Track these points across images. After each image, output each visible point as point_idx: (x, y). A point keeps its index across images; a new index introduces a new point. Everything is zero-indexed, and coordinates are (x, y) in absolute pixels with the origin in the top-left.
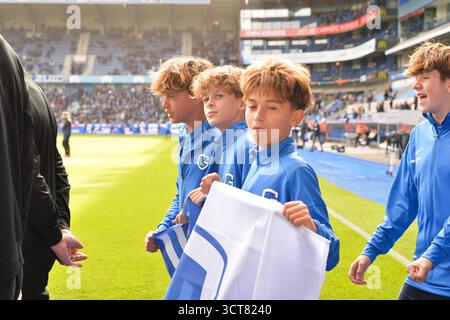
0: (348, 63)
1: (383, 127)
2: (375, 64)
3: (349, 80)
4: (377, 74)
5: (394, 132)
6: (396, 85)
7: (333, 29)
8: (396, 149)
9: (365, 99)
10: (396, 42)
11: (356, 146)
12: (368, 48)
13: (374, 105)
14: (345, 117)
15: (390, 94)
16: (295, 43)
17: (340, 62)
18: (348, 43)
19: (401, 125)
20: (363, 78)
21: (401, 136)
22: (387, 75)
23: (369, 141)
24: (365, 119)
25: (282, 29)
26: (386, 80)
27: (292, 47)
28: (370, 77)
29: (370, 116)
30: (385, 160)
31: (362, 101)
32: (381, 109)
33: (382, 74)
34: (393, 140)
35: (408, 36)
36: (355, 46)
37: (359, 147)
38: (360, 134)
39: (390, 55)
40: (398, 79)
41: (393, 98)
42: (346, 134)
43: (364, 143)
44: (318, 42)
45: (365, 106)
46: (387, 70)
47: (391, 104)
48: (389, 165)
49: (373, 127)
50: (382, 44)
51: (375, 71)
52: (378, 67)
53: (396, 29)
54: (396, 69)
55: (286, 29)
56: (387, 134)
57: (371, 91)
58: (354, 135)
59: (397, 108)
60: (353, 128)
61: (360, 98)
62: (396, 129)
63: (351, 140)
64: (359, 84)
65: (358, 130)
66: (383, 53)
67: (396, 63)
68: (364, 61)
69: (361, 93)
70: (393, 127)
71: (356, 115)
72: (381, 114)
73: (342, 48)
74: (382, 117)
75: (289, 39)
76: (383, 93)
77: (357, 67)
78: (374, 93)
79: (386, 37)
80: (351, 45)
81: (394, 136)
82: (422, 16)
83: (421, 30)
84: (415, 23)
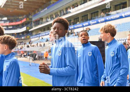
0: (18, 34)
1: (28, 52)
2: (26, 34)
3: (19, 38)
4: (27, 37)
5: (31, 53)
6: (32, 40)
7: (14, 24)
8: (32, 58)
9: (23, 44)
10: (32, 28)
11: (21, 57)
12: (24, 29)
14: (18, 49)
15: (30, 42)
17: (16, 33)
18: (18, 28)
19: (34, 51)
20: (23, 38)
21: (33, 54)
22: (30, 37)
23: (24, 56)
24: (23, 50)
26: (29, 38)
28: (25, 37)
29: (25, 49)
30: (28, 61)
31: (22, 44)
33: (28, 37)
34: (31, 55)
35: (35, 26)
36: (20, 28)
37: (22, 58)
38: (22, 54)
39: (30, 31)
40: (33, 38)
41: (31, 43)
42: (18, 54)
43: (23, 56)
44: (9, 27)
45: (23, 46)
46: (29, 35)
47: (31, 45)
48: (30, 63)
49: (26, 52)
50: (28, 28)
51: (26, 36)
52: (27, 35)
53: (32, 24)
54: (32, 35)
56: (29, 54)
57: (25, 42)
58: (20, 54)
60: (20, 52)
61: (22, 43)
63: (19, 56)
64: (22, 39)
65: (21, 53)
66: (28, 31)
67: (32, 33)
68: (23, 33)
69: (22, 42)
70: (31, 52)
73: (17, 29)
74: (28, 49)
76: (29, 42)
77: (21, 34)
78: (26, 42)
79: (29, 26)
80: (19, 28)
81: (31, 54)
82: (39, 20)
83: (39, 24)
84: (37, 22)
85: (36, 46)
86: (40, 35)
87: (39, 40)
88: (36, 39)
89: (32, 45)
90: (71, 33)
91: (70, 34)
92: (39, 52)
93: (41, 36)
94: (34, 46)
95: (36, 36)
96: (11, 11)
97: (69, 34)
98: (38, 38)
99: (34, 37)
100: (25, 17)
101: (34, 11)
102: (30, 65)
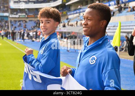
1: (65, 33)
2: (62, 9)
5: (69, 35)
6: (70, 17)
12: (59, 2)
13: (61, 25)
19: (72, 32)
21: (72, 36)
22: (67, 13)
24: (58, 30)
26: (66, 15)
27: (29, 2)
29: (60, 29)
32: (64, 26)
33: (64, 13)
36: (54, 1)
39: (67, 5)
40: (70, 14)
41: (69, 22)
46: (66, 11)
47: (68, 24)
50: (64, 1)
51: (62, 11)
52: (63, 10)
54: (70, 11)
56: (67, 36)
59: (70, 26)
62: (70, 34)
66: (65, 4)
67: (70, 8)
70: (69, 33)
73: (49, 2)
74: (65, 29)
85: (76, 25)
86: (81, 10)
87: (79, 18)
88: (75, 15)
90: (125, 8)
91: (123, 9)
92: (80, 33)
93: (82, 12)
94: (72, 25)
95: (75, 12)
97: (121, 10)
98: (78, 14)
99: (73, 13)
102: (67, 51)
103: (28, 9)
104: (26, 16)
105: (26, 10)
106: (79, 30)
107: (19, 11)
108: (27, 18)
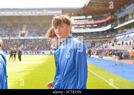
0: (103, 32)
1: (114, 50)
2: (111, 32)
3: (104, 37)
4: (112, 35)
5: (117, 52)
6: (117, 38)
7: (98, 22)
8: (118, 57)
10: (117, 25)
11: (106, 56)
12: (109, 27)
13: (111, 44)
14: (103, 48)
15: (116, 41)
16: (87, 26)
17: (101, 31)
18: (103, 26)
20: (108, 36)
21: (119, 53)
23: (110, 55)
24: (108, 48)
25: (83, 22)
26: (115, 36)
27: (86, 27)
28: (110, 36)
29: (110, 47)
30: (115, 60)
31: (107, 43)
32: (113, 45)
33: (113, 35)
34: (117, 54)
35: (121, 23)
36: (105, 27)
37: (107, 57)
38: (107, 53)
39: (115, 29)
40: (118, 36)
41: (117, 42)
42: (103, 53)
43: (108, 55)
44: (94, 26)
45: (108, 44)
48: (116, 62)
49: (111, 50)
50: (113, 26)
51: (111, 34)
52: (112, 33)
53: (117, 21)
54: (117, 33)
55: (85, 22)
56: (115, 53)
57: (110, 40)
58: (105, 53)
59: (118, 45)
60: (105, 51)
61: (107, 42)
62: (118, 51)
63: (104, 55)
64: (106, 38)
65: (107, 52)
66: (113, 29)
67: (117, 31)
68: (108, 31)
69: (107, 40)
70: (117, 50)
71: (106, 47)
72: (113, 46)
73: (101, 27)
74: (113, 48)
75: (85, 25)
77: (106, 33)
78: (111, 40)
79: (114, 24)
80: (104, 26)
81: (117, 53)
82: (125, 18)
83: (124, 21)
84: (123, 20)
85: (122, 44)
86: (126, 33)
87: (124, 39)
88: (122, 37)
89: (117, 44)
92: (125, 50)
95: (121, 34)
96: (95, 9)
98: (124, 36)
99: (120, 35)
100: (110, 15)
101: (119, 8)
102: (115, 64)
103: (85, 33)
104: (84, 38)
105: (84, 34)
106: (125, 48)
107: (78, 34)
108: (85, 39)
